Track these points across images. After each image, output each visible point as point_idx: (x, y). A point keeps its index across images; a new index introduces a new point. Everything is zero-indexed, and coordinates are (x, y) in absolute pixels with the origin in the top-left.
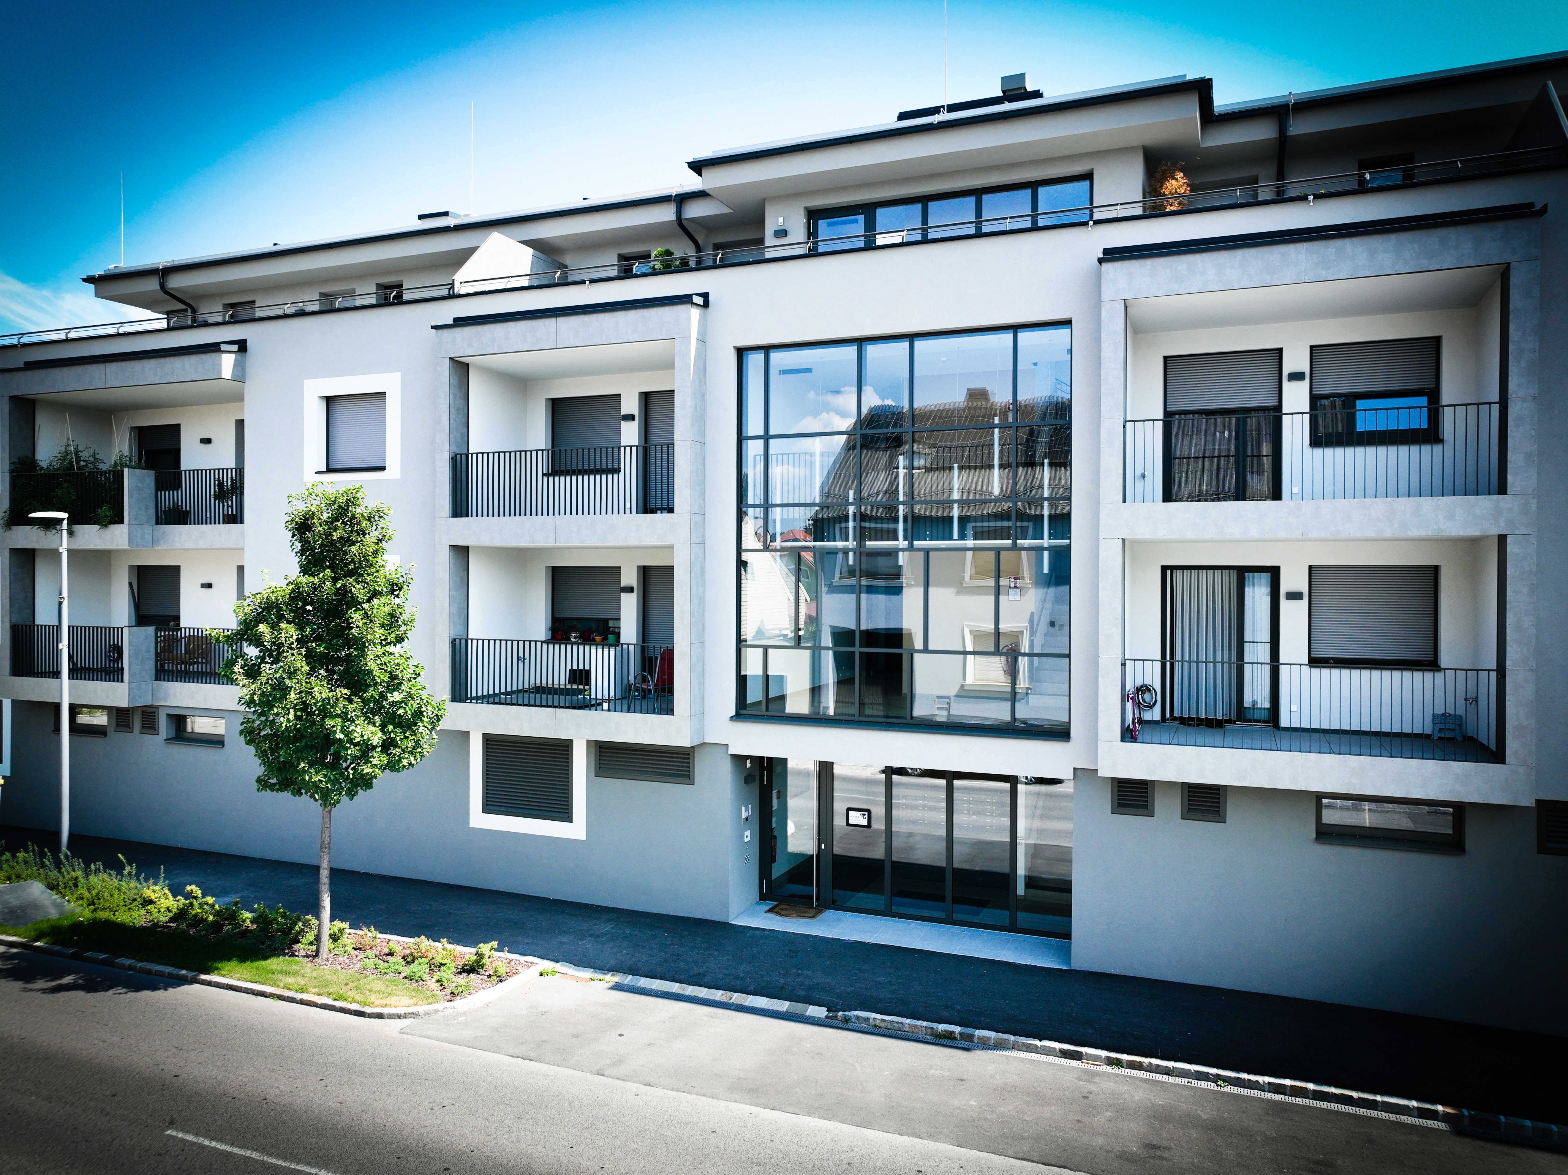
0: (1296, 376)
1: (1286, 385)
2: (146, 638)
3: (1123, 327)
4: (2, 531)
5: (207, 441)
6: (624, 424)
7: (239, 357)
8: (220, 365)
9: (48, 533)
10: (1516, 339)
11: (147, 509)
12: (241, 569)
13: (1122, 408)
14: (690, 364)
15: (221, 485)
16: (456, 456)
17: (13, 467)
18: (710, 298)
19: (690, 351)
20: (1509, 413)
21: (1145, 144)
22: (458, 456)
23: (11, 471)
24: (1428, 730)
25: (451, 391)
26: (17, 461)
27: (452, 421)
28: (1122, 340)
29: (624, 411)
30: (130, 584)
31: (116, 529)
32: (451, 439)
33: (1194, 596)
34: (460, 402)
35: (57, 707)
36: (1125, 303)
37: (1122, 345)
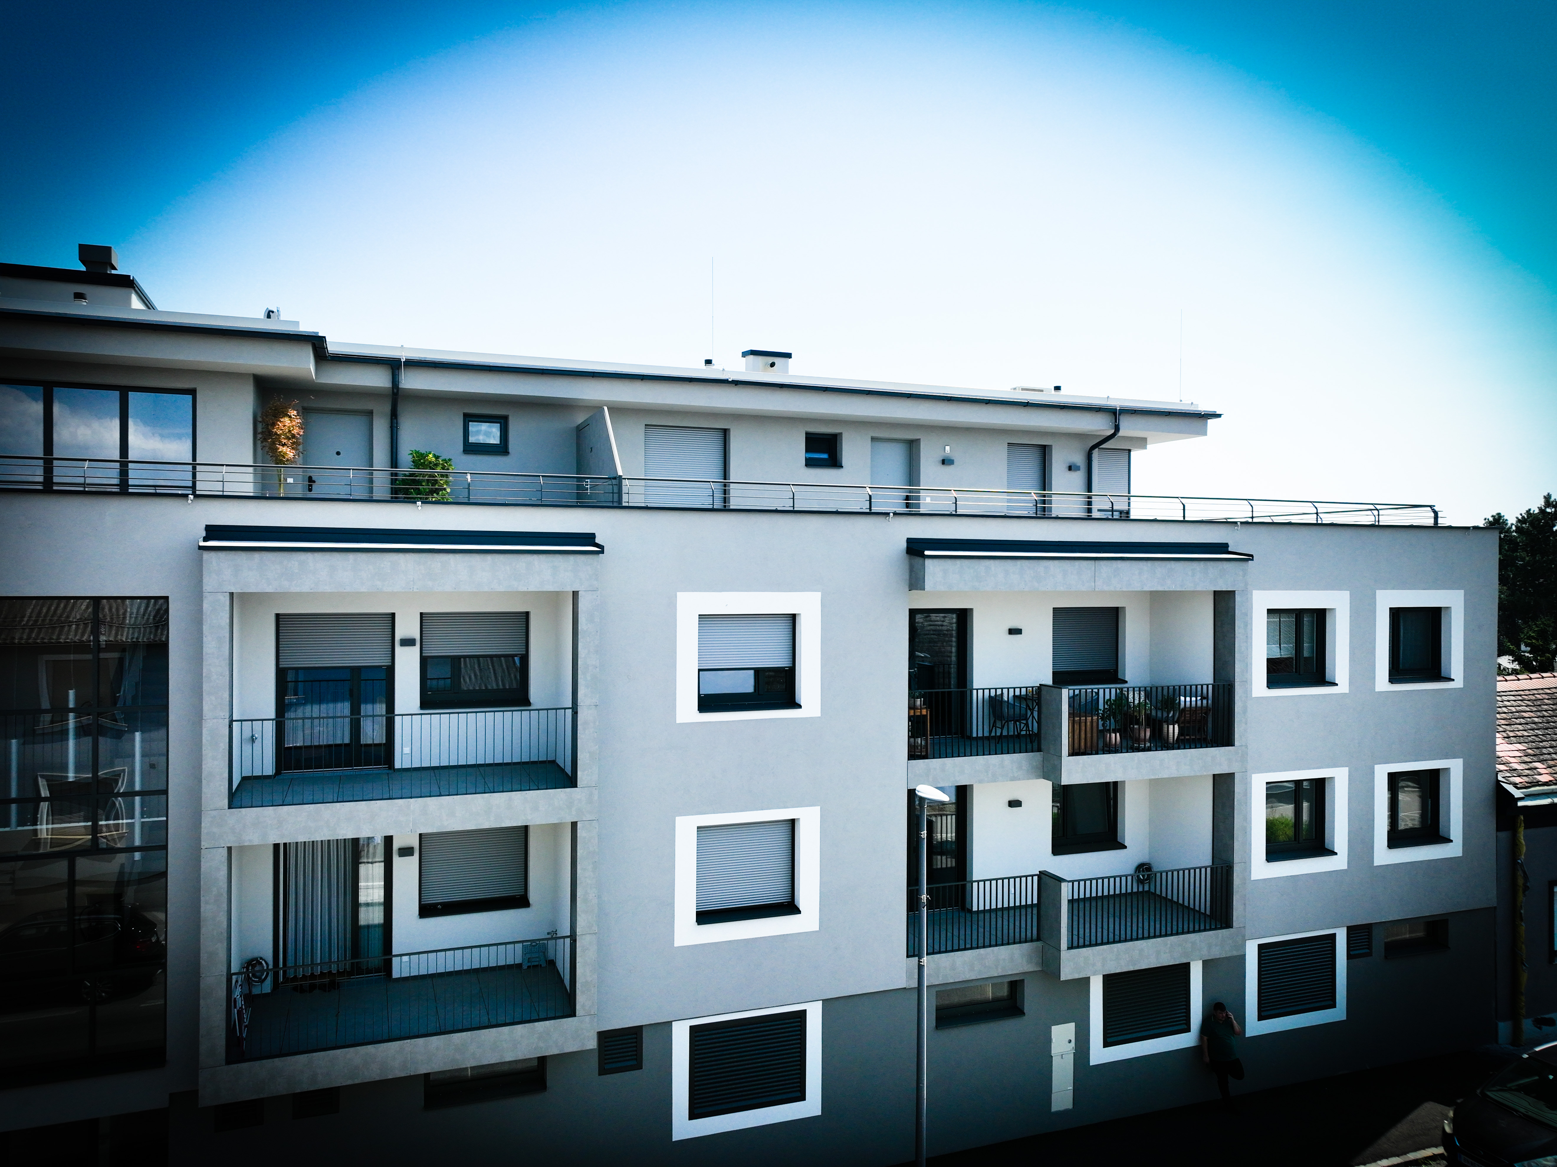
0: (408, 642)
1: (398, 649)
3: (227, 621)
10: (583, 656)
13: (227, 708)
20: (579, 719)
21: (254, 373)
24: (518, 960)
28: (227, 635)
33: (309, 854)
36: (232, 594)
37: (227, 639)
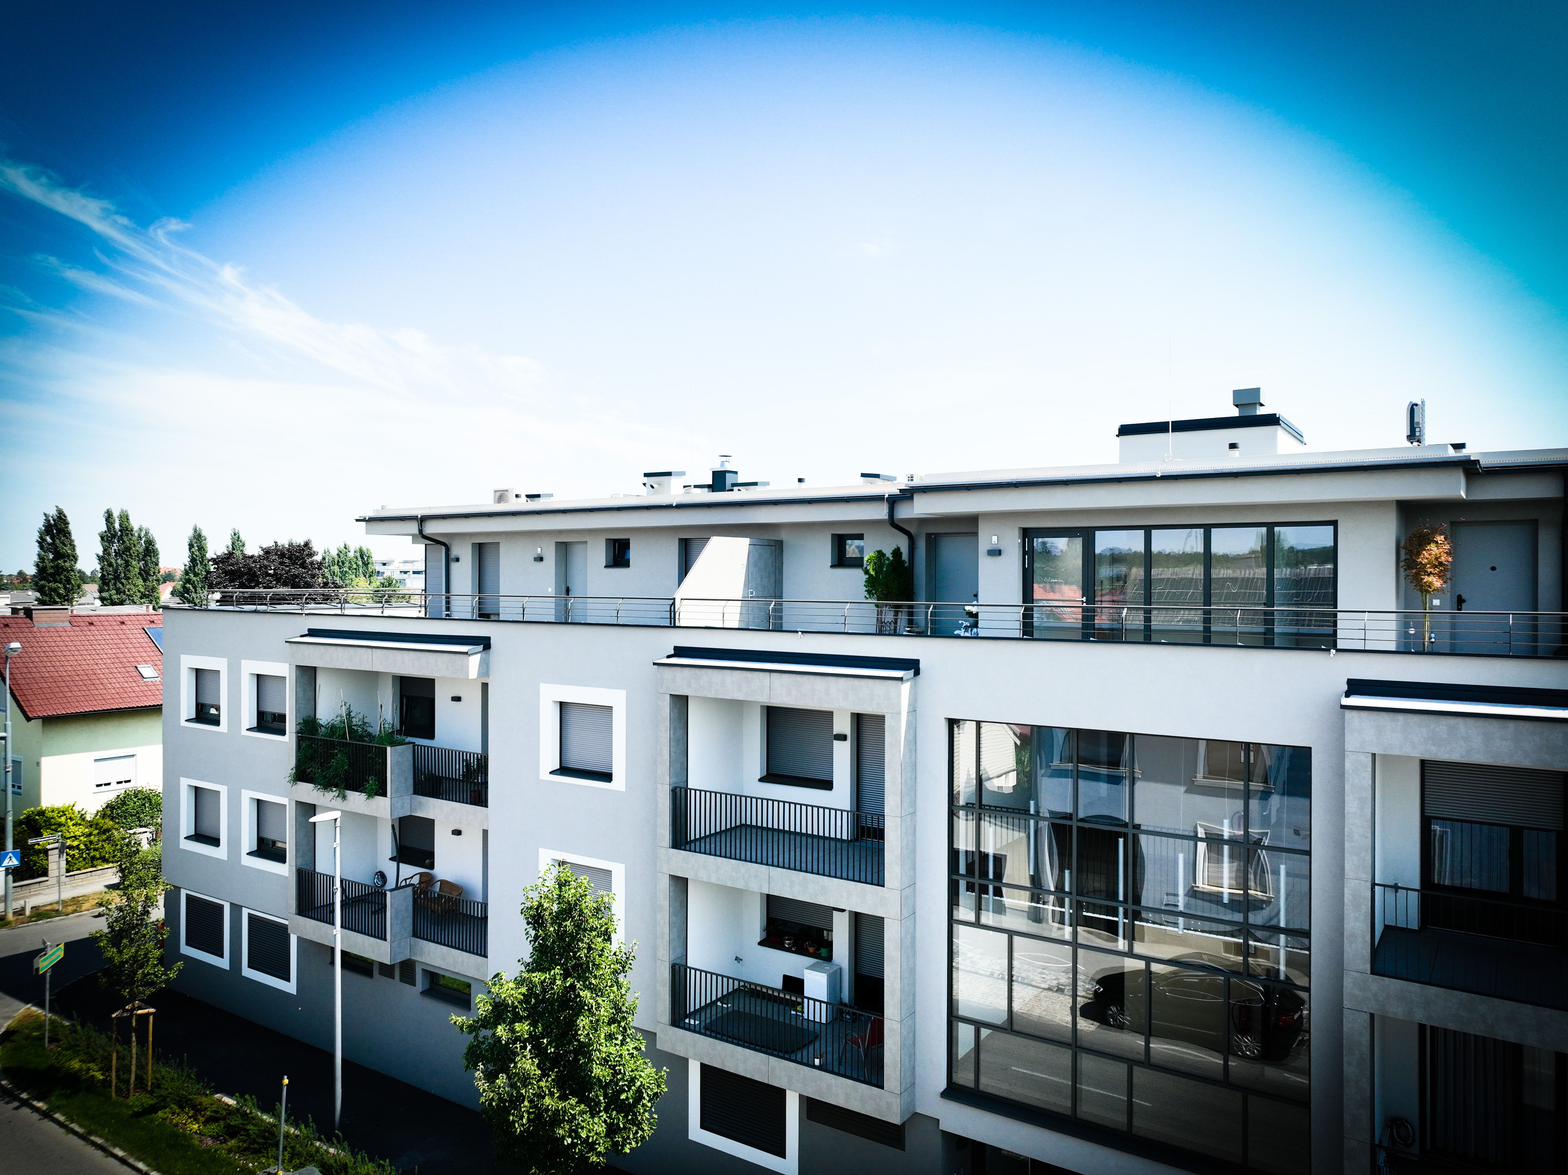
2: (405, 898)
3: (1369, 782)
4: (290, 785)
5: (457, 699)
6: (836, 743)
7: (484, 655)
8: (467, 666)
9: (326, 794)
11: (406, 780)
12: (485, 833)
13: (1369, 871)
14: (900, 741)
15: (468, 766)
16: (676, 789)
17: (299, 727)
18: (921, 666)
19: (900, 727)
21: (1399, 499)
22: (678, 789)
23: (297, 733)
25: (671, 726)
26: (302, 721)
27: (672, 754)
28: (1369, 796)
29: (837, 730)
30: (393, 826)
31: (379, 799)
32: (672, 771)
34: (680, 732)
35: (333, 950)
36: (1374, 755)
37: (1370, 800)
